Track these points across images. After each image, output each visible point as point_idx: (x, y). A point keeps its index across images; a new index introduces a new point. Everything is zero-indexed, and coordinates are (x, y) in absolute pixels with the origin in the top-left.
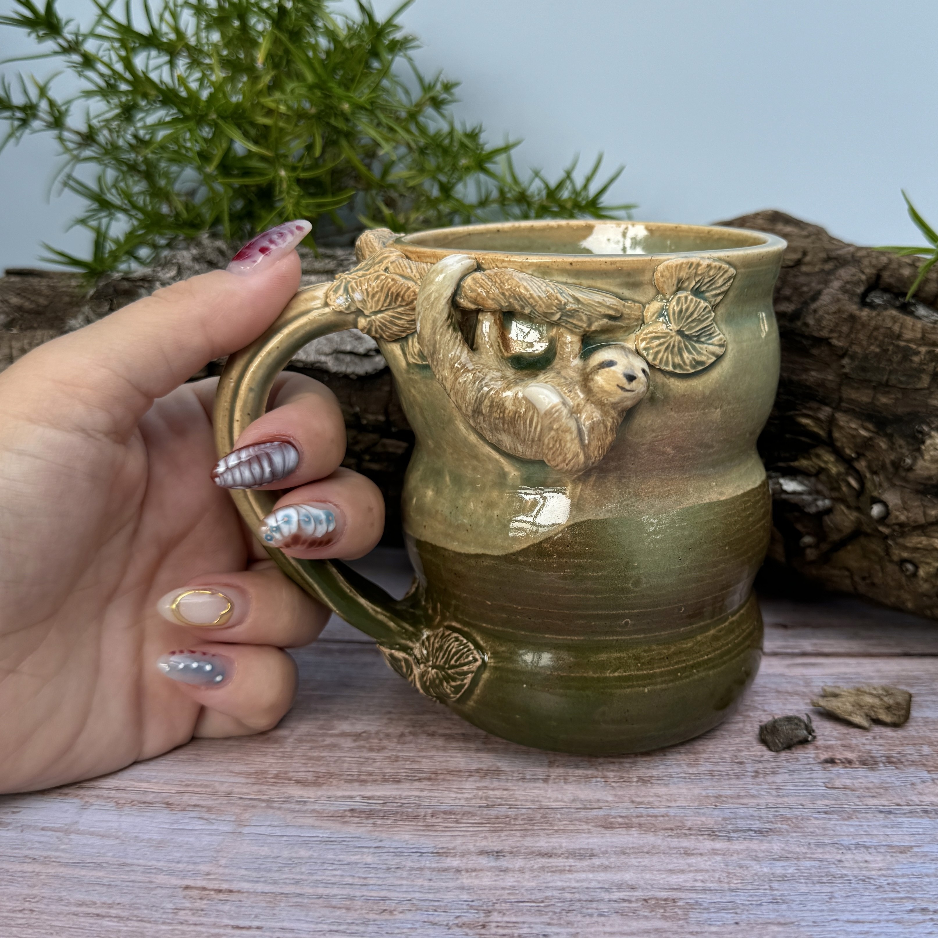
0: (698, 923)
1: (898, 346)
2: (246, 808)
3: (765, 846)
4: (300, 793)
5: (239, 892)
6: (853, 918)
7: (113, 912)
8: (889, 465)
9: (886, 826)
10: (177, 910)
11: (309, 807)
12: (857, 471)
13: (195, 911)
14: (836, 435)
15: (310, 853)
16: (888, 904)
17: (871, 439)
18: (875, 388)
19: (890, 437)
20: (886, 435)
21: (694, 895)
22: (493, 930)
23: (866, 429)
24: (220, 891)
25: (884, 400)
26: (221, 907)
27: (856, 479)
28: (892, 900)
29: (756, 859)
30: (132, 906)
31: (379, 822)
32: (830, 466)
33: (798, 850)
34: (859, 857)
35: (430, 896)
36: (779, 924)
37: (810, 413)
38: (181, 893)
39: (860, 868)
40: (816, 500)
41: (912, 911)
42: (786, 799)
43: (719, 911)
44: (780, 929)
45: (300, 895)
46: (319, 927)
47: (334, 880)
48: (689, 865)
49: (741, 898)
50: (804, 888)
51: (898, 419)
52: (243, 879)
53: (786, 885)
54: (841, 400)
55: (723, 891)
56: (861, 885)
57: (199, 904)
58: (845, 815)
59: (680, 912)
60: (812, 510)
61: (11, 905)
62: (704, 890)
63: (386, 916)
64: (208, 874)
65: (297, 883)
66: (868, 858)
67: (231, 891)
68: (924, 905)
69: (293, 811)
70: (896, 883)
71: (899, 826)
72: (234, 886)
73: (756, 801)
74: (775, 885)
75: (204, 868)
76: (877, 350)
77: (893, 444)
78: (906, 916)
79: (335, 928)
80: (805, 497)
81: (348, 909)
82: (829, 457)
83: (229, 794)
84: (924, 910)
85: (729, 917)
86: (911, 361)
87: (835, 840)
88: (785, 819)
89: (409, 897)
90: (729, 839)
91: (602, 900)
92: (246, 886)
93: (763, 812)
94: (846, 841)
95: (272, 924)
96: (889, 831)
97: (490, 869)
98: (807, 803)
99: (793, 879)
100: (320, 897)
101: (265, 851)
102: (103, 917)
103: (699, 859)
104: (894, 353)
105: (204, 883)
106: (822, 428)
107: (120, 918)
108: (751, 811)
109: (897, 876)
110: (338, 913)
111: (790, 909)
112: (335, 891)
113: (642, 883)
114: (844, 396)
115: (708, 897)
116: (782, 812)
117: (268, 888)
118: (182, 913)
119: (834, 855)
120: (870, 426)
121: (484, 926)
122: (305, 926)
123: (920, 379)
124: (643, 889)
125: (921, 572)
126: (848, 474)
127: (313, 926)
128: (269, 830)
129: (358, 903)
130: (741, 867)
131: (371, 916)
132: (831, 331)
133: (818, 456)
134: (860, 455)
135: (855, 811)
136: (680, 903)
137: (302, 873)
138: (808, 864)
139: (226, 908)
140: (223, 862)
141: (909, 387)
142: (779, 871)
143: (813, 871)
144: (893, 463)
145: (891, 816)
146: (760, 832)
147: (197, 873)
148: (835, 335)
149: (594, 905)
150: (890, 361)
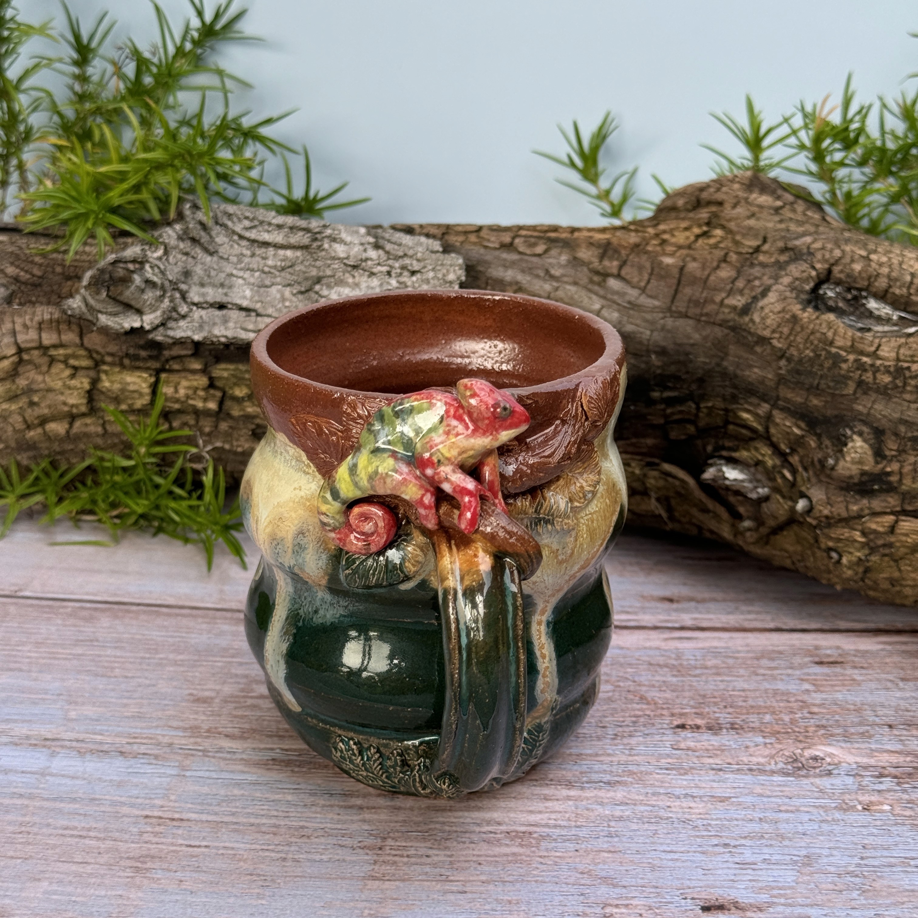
0: (547, 850)
1: (829, 352)
2: (187, 756)
3: (611, 794)
4: (230, 745)
5: (188, 820)
6: (669, 849)
7: (92, 834)
8: (816, 463)
9: (714, 781)
10: (141, 833)
11: (238, 756)
12: (791, 464)
13: (156, 834)
14: (773, 430)
15: (242, 792)
16: (698, 840)
17: (803, 437)
18: (808, 390)
19: (819, 436)
20: (816, 434)
21: (546, 830)
22: (388, 852)
23: (799, 427)
24: (173, 820)
25: (815, 401)
26: (175, 831)
27: (790, 471)
28: (703, 836)
29: (602, 804)
30: (106, 830)
31: (296, 769)
32: (767, 459)
33: (637, 797)
34: (685, 805)
35: (339, 826)
36: (610, 852)
37: (751, 408)
38: (143, 821)
39: (684, 813)
40: (756, 487)
41: (716, 845)
42: (636, 758)
43: (565, 841)
44: (610, 855)
45: (236, 823)
46: (253, 847)
47: (262, 813)
48: (546, 808)
49: (583, 833)
50: (634, 827)
51: (826, 421)
52: (190, 811)
53: (621, 824)
54: (778, 398)
55: (570, 827)
56: (682, 825)
57: (157, 829)
58: (682, 771)
59: (533, 841)
60: (754, 496)
61: (11, 828)
62: (555, 826)
63: (305, 840)
64: (162, 807)
65: (233, 814)
66: (692, 805)
67: (182, 820)
68: (727, 841)
69: (225, 759)
70: (710, 825)
71: (724, 781)
72: (185, 816)
73: (610, 759)
74: (612, 824)
75: (158, 802)
76: (811, 354)
77: (821, 443)
78: (710, 849)
79: (265, 847)
80: (746, 484)
81: (275, 834)
82: (766, 450)
83: (170, 745)
84: (726, 845)
85: (571, 846)
86: (840, 368)
87: (669, 790)
88: (631, 773)
89: (322, 826)
90: (582, 788)
91: (474, 832)
92: (193, 816)
93: (614, 769)
94: (677, 791)
95: (216, 844)
96: (715, 785)
97: (387, 807)
98: (653, 761)
99: (628, 819)
100: (252, 825)
101: (205, 790)
102: (85, 837)
103: (555, 803)
104: (826, 358)
105: (160, 814)
106: (760, 424)
107: (98, 839)
108: (605, 767)
109: (712, 819)
110: (267, 837)
111: (621, 841)
112: (264, 821)
113: (506, 820)
114: (781, 395)
115: (558, 831)
116: (631, 768)
117: (210, 818)
118: (145, 835)
119: (664, 802)
120: (803, 425)
121: (380, 849)
122: (242, 846)
123: (846, 385)
124: (507, 825)
125: (844, 560)
126: (783, 466)
127: (248, 846)
128: (207, 774)
129: (283, 830)
130: (588, 809)
131: (293, 840)
132: (774, 331)
133: (756, 449)
134: (793, 451)
135: (692, 768)
136: (535, 835)
137: (237, 807)
138: (642, 808)
139: (180, 832)
140: (173, 798)
141: (837, 392)
142: (618, 813)
143: (645, 814)
144: (820, 461)
145: (721, 773)
146: (608, 783)
147: (153, 806)
148: (777, 335)
149: (467, 835)
150: (821, 365)
